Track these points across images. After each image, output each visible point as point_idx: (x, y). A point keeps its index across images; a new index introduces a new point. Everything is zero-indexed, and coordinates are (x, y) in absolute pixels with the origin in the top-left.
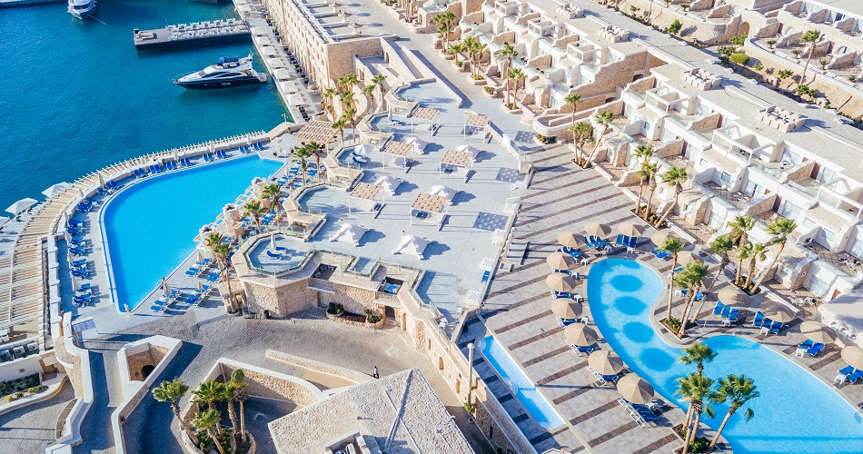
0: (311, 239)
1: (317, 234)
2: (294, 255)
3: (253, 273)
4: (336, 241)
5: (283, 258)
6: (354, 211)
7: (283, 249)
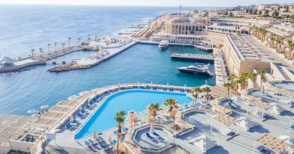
0: (177, 136)
1: (183, 135)
2: (162, 142)
3: (132, 142)
4: (192, 144)
5: (154, 141)
6: (215, 130)
7: (157, 135)
